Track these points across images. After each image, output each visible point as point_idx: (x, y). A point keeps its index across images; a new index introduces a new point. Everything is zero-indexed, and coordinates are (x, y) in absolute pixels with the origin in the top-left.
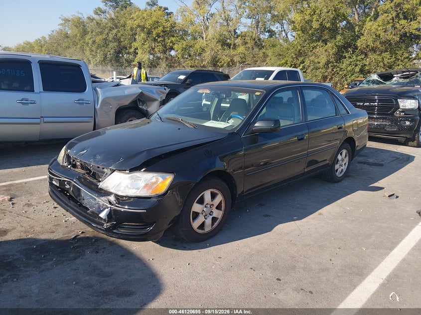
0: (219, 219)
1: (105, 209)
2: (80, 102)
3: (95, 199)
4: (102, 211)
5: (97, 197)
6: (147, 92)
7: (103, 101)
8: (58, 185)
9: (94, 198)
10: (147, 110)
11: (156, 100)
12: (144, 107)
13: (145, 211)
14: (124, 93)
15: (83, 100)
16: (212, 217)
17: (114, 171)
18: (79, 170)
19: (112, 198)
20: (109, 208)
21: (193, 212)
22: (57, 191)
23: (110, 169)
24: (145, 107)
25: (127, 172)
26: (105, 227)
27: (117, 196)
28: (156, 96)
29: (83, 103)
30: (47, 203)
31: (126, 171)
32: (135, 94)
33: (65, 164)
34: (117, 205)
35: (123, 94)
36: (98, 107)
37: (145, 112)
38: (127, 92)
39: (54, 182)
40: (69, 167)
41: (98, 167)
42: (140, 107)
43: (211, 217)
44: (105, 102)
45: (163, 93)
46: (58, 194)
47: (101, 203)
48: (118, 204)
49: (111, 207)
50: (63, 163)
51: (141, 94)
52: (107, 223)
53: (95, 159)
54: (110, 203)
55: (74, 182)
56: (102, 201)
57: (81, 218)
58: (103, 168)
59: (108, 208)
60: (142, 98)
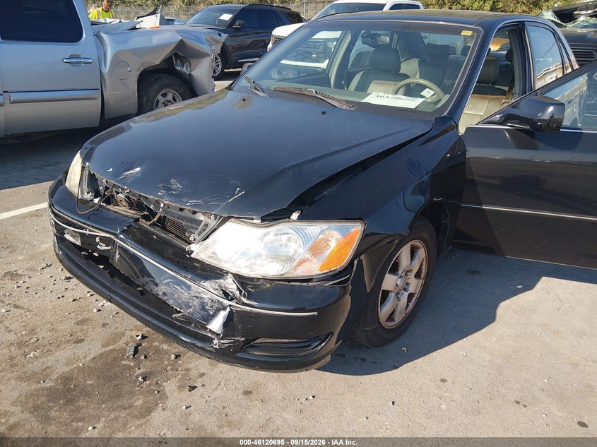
0: (416, 295)
1: (218, 311)
2: (75, 61)
3: (189, 287)
4: (214, 316)
5: (191, 280)
6: (191, 41)
7: (115, 57)
8: (79, 243)
9: (185, 284)
10: (190, 74)
11: (207, 55)
12: (184, 69)
13: (316, 313)
14: (151, 42)
15: (77, 57)
16: (408, 293)
17: (225, 220)
18: (123, 209)
19: (231, 285)
20: (228, 310)
21: (383, 291)
22: (80, 256)
23: (216, 216)
24: (187, 69)
25: (255, 221)
26: (217, 347)
27: (240, 279)
28: (205, 48)
29: (77, 63)
30: (48, 270)
31: (252, 219)
32: (170, 44)
33: (88, 196)
34: (245, 300)
35: (148, 44)
36: (106, 70)
37: (187, 77)
38: (156, 40)
39: (68, 237)
40: (96, 201)
41: (181, 210)
42: (179, 68)
43: (406, 294)
44: (117, 60)
45: (217, 42)
46: (83, 263)
47: (206, 296)
48: (249, 298)
49: (230, 306)
50: (82, 193)
51: (181, 44)
52: (222, 339)
53: (169, 189)
54: (226, 295)
55: (121, 240)
56: (207, 291)
57: (149, 321)
58: (195, 213)
59: (224, 309)
60: (182, 52)
